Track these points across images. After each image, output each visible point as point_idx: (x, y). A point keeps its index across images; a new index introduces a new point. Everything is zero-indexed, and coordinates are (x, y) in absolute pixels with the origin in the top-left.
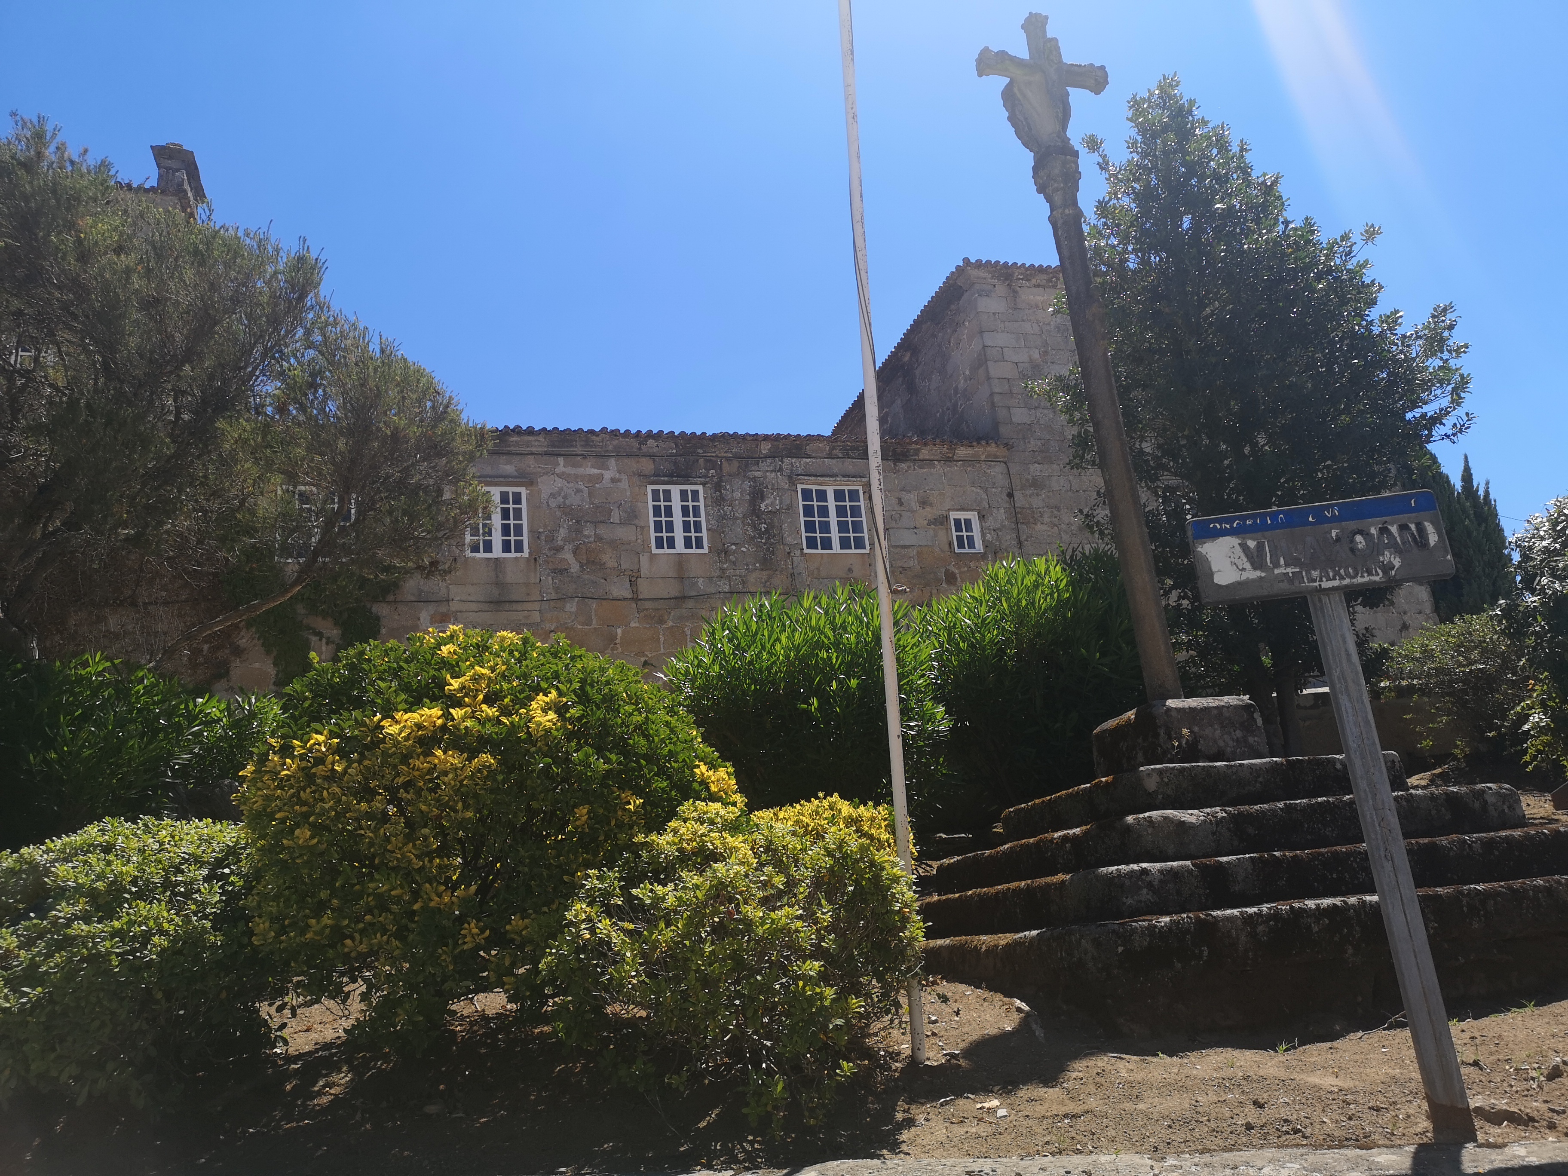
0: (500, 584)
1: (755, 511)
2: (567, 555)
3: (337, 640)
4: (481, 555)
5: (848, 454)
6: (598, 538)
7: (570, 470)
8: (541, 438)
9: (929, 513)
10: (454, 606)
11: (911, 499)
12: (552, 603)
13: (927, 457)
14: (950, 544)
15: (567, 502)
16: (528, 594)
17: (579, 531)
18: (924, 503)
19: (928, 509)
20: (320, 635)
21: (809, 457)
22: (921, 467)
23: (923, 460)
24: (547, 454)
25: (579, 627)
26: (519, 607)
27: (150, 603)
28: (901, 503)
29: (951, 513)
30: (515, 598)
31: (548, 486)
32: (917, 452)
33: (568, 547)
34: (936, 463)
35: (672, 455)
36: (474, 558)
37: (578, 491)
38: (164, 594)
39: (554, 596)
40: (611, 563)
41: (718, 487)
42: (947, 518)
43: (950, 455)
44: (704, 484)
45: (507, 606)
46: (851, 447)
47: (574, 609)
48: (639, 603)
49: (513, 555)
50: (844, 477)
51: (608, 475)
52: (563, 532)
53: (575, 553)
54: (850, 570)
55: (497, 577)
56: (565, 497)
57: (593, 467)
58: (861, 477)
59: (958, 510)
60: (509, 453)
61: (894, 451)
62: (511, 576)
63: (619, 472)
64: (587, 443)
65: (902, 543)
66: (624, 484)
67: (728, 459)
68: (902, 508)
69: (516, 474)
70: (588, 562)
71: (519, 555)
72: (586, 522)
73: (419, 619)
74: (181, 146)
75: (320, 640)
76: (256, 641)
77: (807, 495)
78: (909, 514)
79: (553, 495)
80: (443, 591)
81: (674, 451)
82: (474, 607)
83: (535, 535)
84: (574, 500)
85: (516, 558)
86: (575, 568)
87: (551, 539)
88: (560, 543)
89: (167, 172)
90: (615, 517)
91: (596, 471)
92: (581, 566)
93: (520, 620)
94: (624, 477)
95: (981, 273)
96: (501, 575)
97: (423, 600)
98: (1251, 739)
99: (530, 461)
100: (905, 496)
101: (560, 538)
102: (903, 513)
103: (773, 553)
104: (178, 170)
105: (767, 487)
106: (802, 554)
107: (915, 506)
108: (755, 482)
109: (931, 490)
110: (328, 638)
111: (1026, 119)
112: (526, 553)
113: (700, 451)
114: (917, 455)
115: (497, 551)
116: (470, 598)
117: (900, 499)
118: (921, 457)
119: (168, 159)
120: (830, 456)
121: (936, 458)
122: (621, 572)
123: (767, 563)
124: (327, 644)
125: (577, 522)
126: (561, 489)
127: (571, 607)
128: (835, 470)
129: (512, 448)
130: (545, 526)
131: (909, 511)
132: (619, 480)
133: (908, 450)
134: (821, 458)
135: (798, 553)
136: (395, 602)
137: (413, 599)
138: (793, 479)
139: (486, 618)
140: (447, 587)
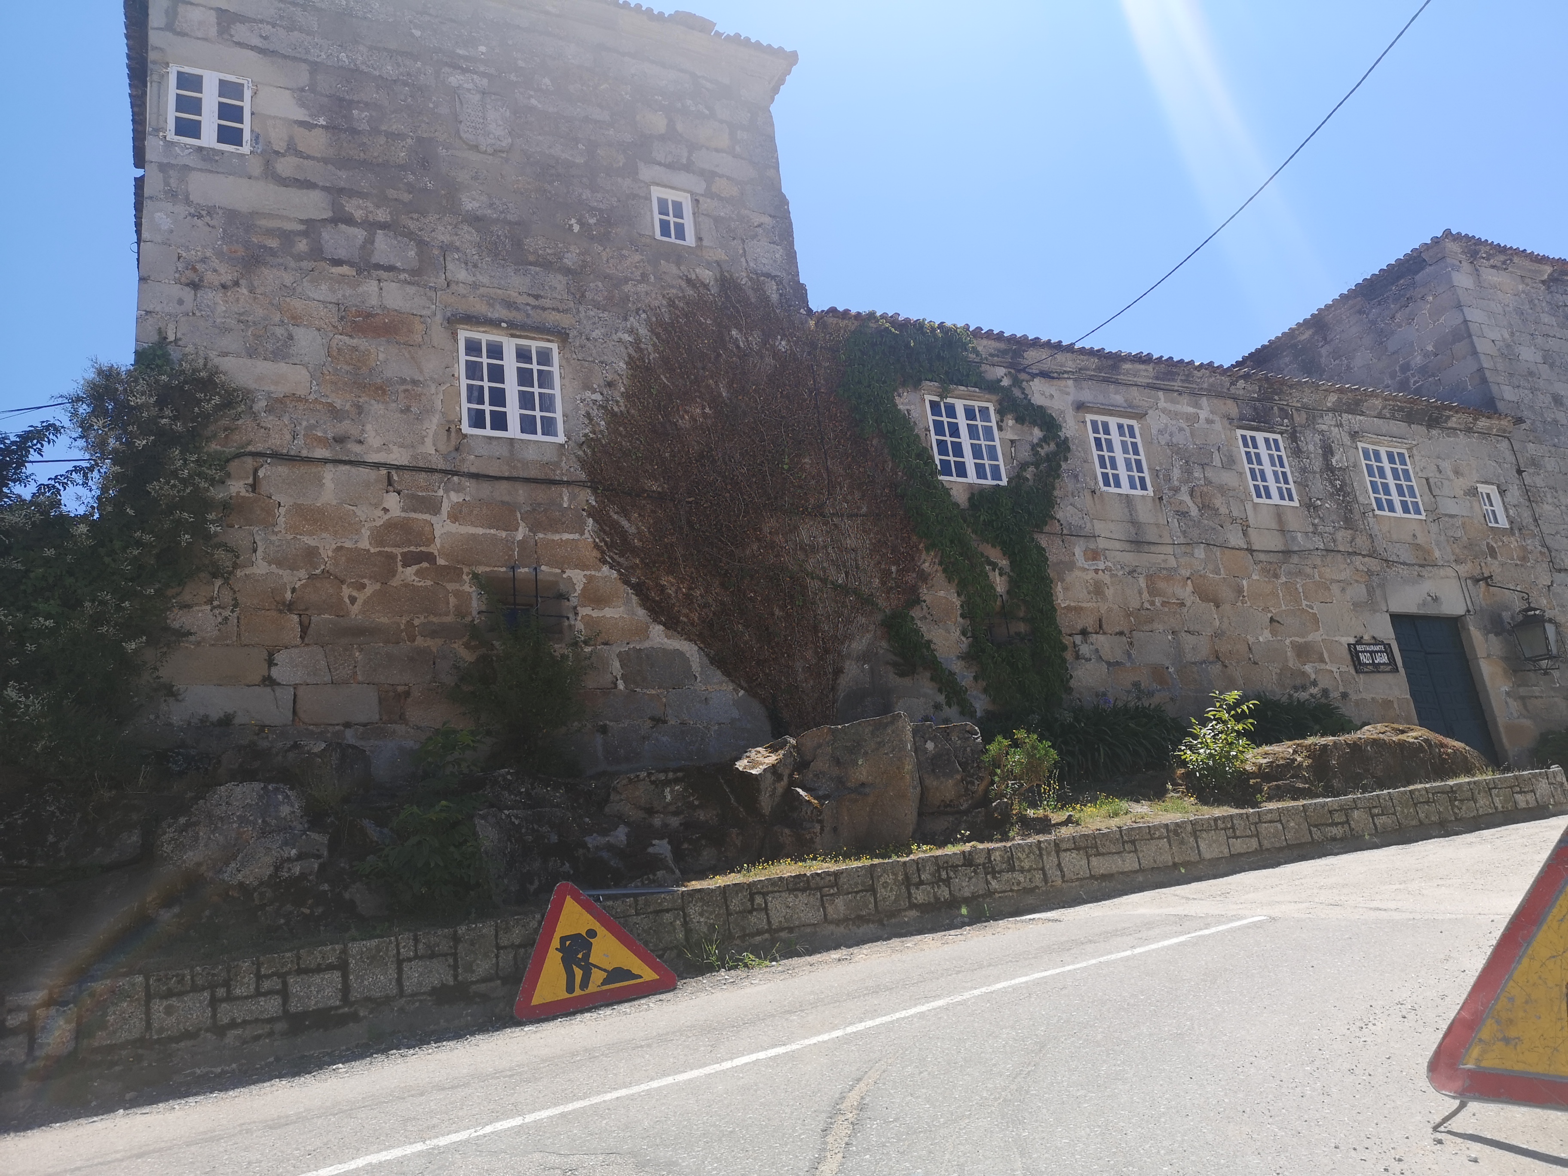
0: (1134, 523)
1: (1329, 468)
2: (1185, 496)
4: (1112, 490)
5: (1394, 415)
6: (1208, 482)
7: (1169, 406)
8: (1150, 368)
9: (1463, 483)
11: (1447, 467)
12: (1183, 547)
13: (1455, 426)
14: (1484, 517)
15: (1174, 440)
16: (1161, 536)
17: (1190, 472)
18: (1457, 472)
19: (1460, 479)
20: (994, 565)
21: (1363, 415)
22: (1449, 436)
23: (1450, 429)
24: (1149, 386)
25: (1211, 576)
26: (1153, 548)
28: (1439, 470)
29: (1477, 485)
30: (1152, 540)
31: (1156, 421)
32: (1448, 419)
33: (1184, 489)
34: (1461, 432)
35: (1253, 399)
36: (1108, 493)
37: (1181, 429)
39: (1182, 540)
40: (1223, 510)
41: (1293, 437)
42: (1476, 490)
43: (1472, 426)
44: (1281, 433)
45: (1146, 548)
46: (1400, 407)
47: (1203, 556)
48: (1254, 554)
49: (1140, 492)
50: (1393, 438)
52: (1176, 474)
54: (1415, 536)
55: (1131, 515)
56: (1171, 435)
58: (1406, 440)
59: (1482, 483)
61: (1431, 416)
62: (1143, 515)
65: (1448, 512)
66: (1218, 426)
68: (1441, 476)
69: (1126, 405)
70: (1204, 506)
71: (1144, 493)
72: (1194, 463)
73: (1074, 554)
75: (994, 570)
77: (1366, 453)
78: (1447, 482)
79: (1160, 432)
80: (1089, 525)
81: (1256, 395)
82: (1118, 545)
83: (1155, 474)
84: (1179, 439)
85: (1143, 496)
86: (1194, 512)
87: (1168, 478)
88: (1176, 483)
90: (1217, 462)
91: (1191, 410)
92: (1199, 510)
93: (1159, 564)
94: (1216, 418)
95: (1455, 247)
96: (1134, 513)
97: (1074, 533)
99: (1134, 392)
100: (1441, 464)
101: (1175, 478)
102: (1443, 481)
103: (1351, 511)
105: (1333, 442)
106: (1375, 516)
107: (1451, 475)
108: (1323, 435)
109: (1460, 459)
110: (1000, 569)
112: (1150, 492)
113: (1276, 398)
114: (1448, 422)
115: (1126, 487)
116: (1112, 536)
117: (1438, 467)
118: (1450, 425)
120: (1380, 416)
121: (1458, 426)
122: (1234, 521)
123: (1349, 523)
125: (1187, 462)
126: (1166, 425)
127: (1200, 552)
128: (1384, 430)
129: (1122, 377)
130: (1161, 464)
131: (1447, 479)
132: (1212, 422)
133: (1442, 417)
134: (1371, 417)
135: (1371, 514)
136: (1051, 533)
137: (1065, 532)
138: (1354, 435)
139: (1130, 558)
140: (1091, 521)
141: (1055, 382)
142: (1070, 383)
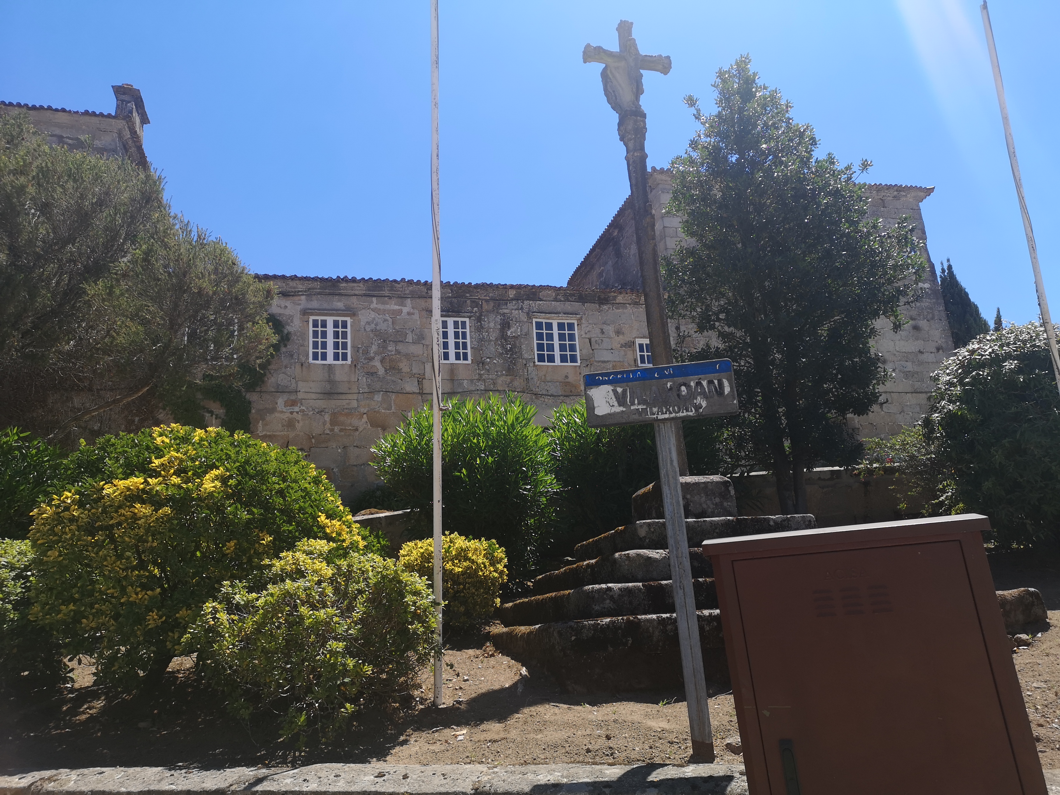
0: (331, 381)
1: (503, 336)
2: (377, 363)
3: (223, 416)
4: (320, 362)
5: (568, 299)
6: (398, 352)
7: (380, 307)
8: (361, 285)
9: (622, 339)
10: (300, 396)
11: (610, 329)
12: (365, 395)
13: (622, 302)
14: (635, 361)
15: (378, 328)
16: (350, 389)
17: (385, 347)
18: (618, 333)
19: (621, 337)
20: (211, 413)
21: (541, 300)
22: (617, 308)
23: (619, 304)
24: (365, 295)
25: (383, 411)
26: (343, 397)
27: (101, 390)
28: (602, 332)
29: (636, 339)
30: (342, 392)
31: (365, 316)
32: (615, 298)
33: (378, 358)
34: (628, 305)
35: (449, 297)
36: (315, 364)
37: (385, 320)
38: (110, 383)
39: (366, 390)
40: (406, 369)
41: (479, 319)
42: (634, 343)
43: (638, 301)
44: (470, 317)
45: (336, 396)
46: (570, 294)
47: (380, 399)
48: (424, 396)
49: (340, 362)
50: (565, 314)
51: (405, 310)
52: (374, 348)
53: (381, 362)
54: (567, 377)
55: (330, 377)
56: (376, 325)
57: (395, 304)
58: (576, 314)
59: (641, 338)
60: (340, 295)
61: (599, 297)
62: (339, 376)
63: (413, 308)
64: (392, 289)
65: (602, 359)
66: (416, 317)
67: (487, 301)
68: (603, 336)
69: (344, 308)
70: (390, 368)
71: (344, 362)
72: (390, 341)
73: (277, 404)
74: (132, 86)
75: (212, 416)
76: (169, 416)
77: (539, 326)
78: (607, 340)
79: (368, 323)
80: (294, 385)
81: (450, 295)
82: (313, 396)
83: (356, 349)
84: (383, 327)
85: (342, 365)
86: (381, 371)
87: (366, 352)
88: (372, 355)
89: (122, 104)
90: (410, 338)
91: (397, 307)
92: (386, 371)
93: (344, 406)
94: (416, 311)
95: (663, 177)
96: (332, 377)
97: (280, 390)
98: (725, 504)
99: (354, 299)
100: (606, 328)
101: (372, 352)
102: (604, 339)
103: (515, 364)
104: (129, 102)
105: (512, 320)
106: (535, 365)
107: (612, 334)
108: (504, 316)
109: (624, 323)
110: (217, 415)
111: (614, 91)
112: (349, 361)
113: (468, 295)
114: (615, 300)
115: (330, 360)
116: (310, 390)
117: (602, 330)
118: (617, 301)
119: (123, 94)
120: (556, 300)
121: (627, 302)
122: (412, 375)
123: (510, 371)
124: (216, 418)
125: (384, 341)
126: (374, 319)
127: (378, 397)
128: (559, 310)
129: (342, 291)
130: (363, 343)
131: (608, 338)
132: (413, 314)
133: (609, 297)
134: (549, 301)
135: (532, 364)
136: (261, 392)
137: (273, 390)
138: (530, 315)
139: (321, 404)
140: (296, 382)
141: (291, 298)
142: (303, 298)
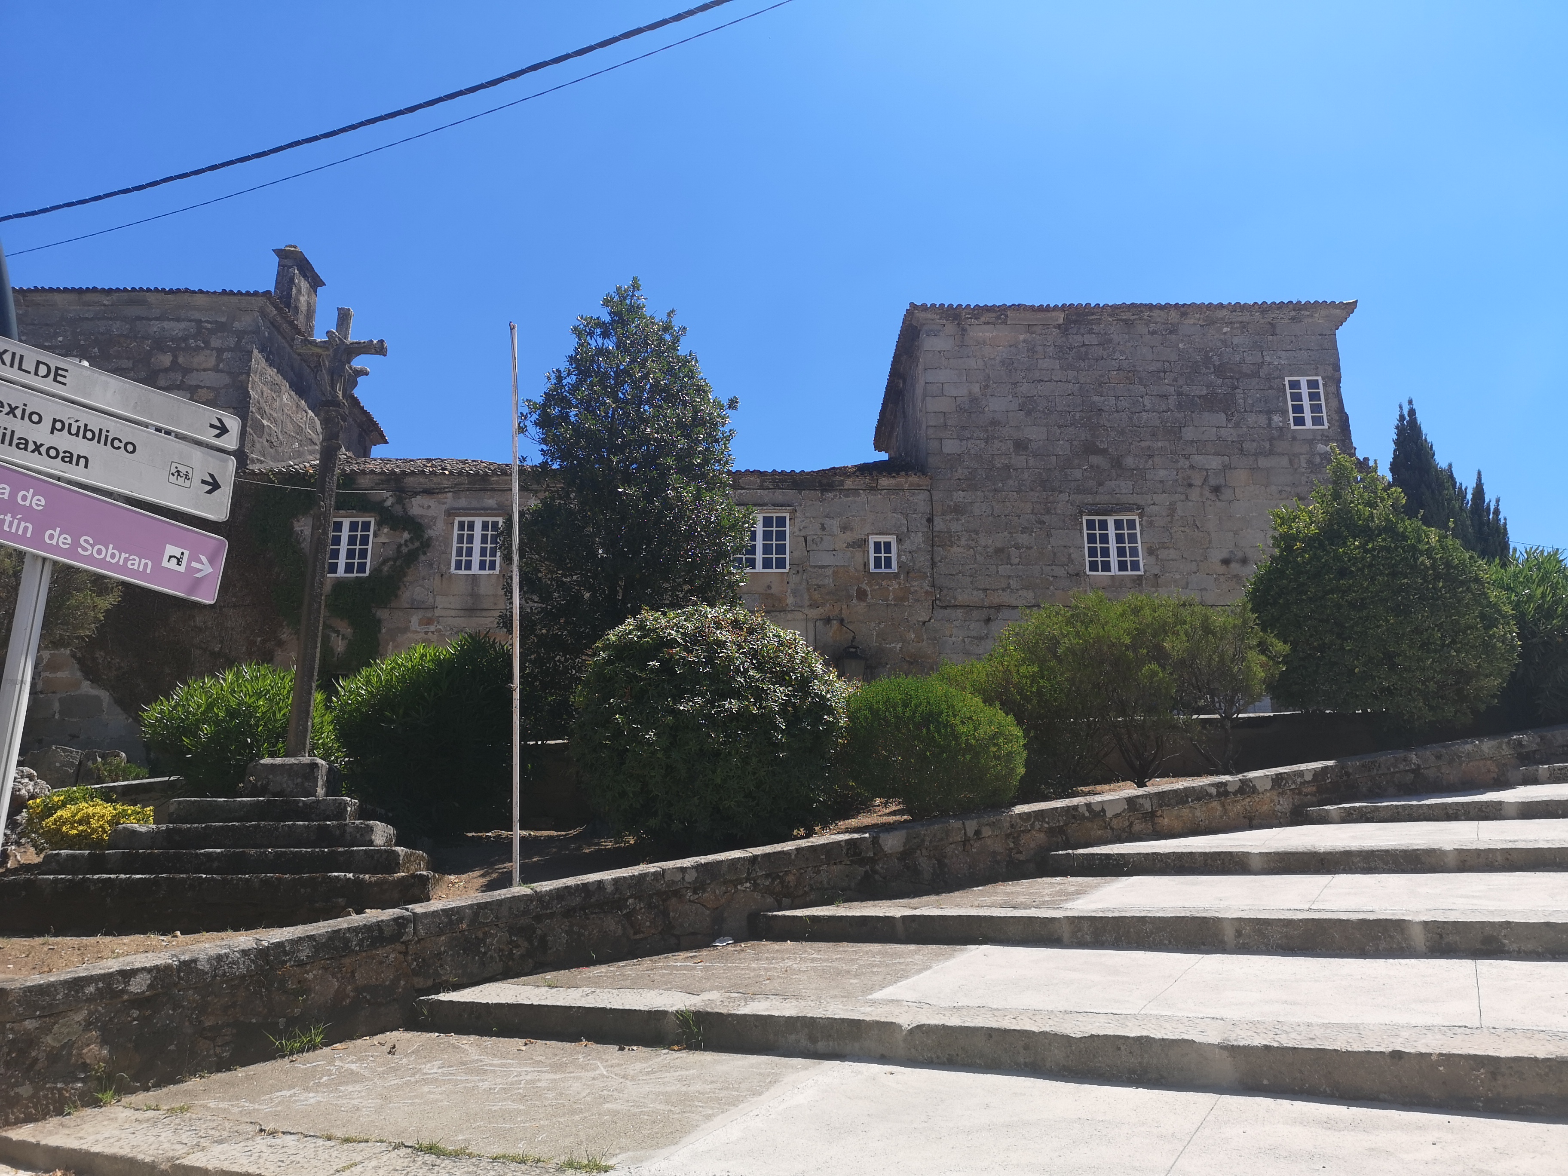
0: (474, 595)
3: (349, 637)
4: (463, 572)
5: (778, 486)
9: (849, 537)
10: (438, 612)
11: (834, 524)
14: (865, 565)
18: (845, 528)
19: (848, 533)
22: (846, 496)
23: (849, 490)
26: (487, 613)
28: (823, 528)
29: (870, 537)
30: (486, 607)
34: (861, 492)
36: (457, 575)
42: (866, 541)
43: (874, 485)
45: (478, 613)
46: (780, 479)
49: (487, 572)
50: (774, 505)
54: (769, 587)
55: (473, 589)
58: (789, 506)
59: (877, 534)
60: (492, 491)
61: (820, 482)
62: (484, 589)
65: (819, 564)
68: (824, 533)
69: (496, 506)
71: (491, 572)
73: (410, 622)
78: (829, 537)
80: (431, 600)
82: (453, 613)
85: (489, 575)
89: (283, 269)
93: (487, 624)
96: (476, 588)
97: (416, 606)
99: (508, 496)
100: (828, 522)
102: (824, 537)
104: (291, 267)
107: (836, 530)
109: (853, 516)
110: (343, 635)
112: (497, 571)
114: (843, 485)
115: (475, 569)
116: (450, 606)
117: (823, 525)
118: (846, 487)
120: (762, 487)
121: (859, 487)
124: (342, 639)
128: (766, 500)
129: (494, 486)
133: (833, 482)
134: (754, 489)
136: (390, 608)
139: (460, 622)
140: (434, 597)
141: (436, 496)
142: (450, 495)
